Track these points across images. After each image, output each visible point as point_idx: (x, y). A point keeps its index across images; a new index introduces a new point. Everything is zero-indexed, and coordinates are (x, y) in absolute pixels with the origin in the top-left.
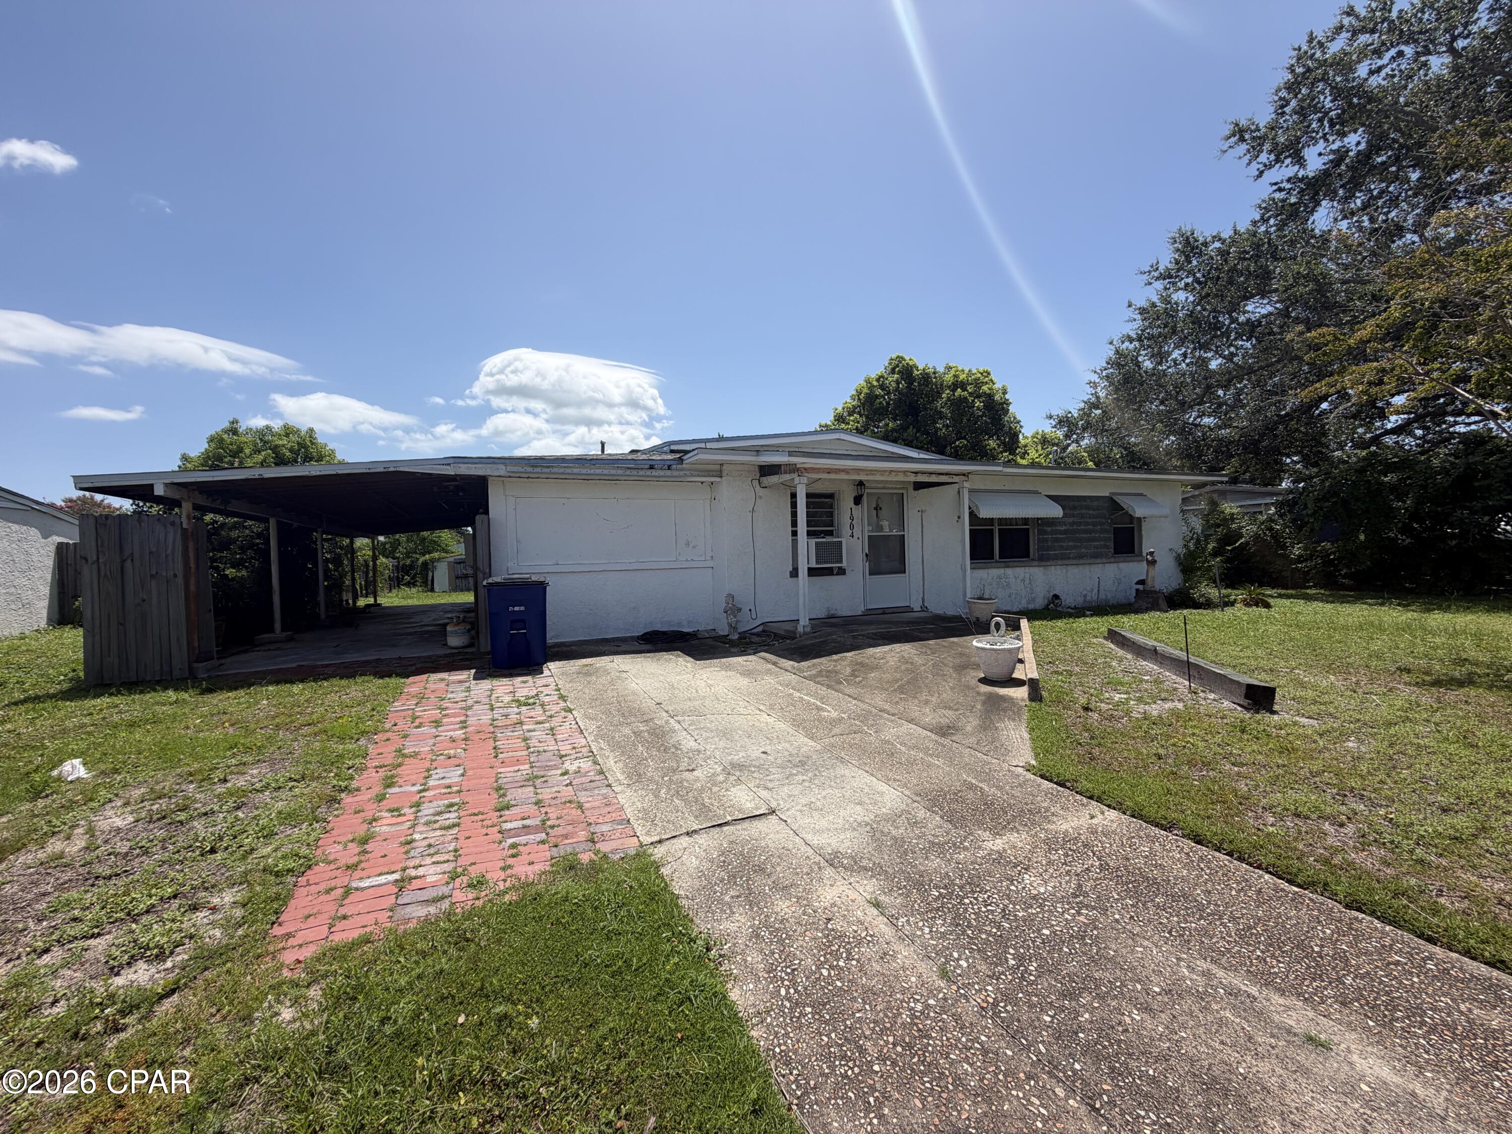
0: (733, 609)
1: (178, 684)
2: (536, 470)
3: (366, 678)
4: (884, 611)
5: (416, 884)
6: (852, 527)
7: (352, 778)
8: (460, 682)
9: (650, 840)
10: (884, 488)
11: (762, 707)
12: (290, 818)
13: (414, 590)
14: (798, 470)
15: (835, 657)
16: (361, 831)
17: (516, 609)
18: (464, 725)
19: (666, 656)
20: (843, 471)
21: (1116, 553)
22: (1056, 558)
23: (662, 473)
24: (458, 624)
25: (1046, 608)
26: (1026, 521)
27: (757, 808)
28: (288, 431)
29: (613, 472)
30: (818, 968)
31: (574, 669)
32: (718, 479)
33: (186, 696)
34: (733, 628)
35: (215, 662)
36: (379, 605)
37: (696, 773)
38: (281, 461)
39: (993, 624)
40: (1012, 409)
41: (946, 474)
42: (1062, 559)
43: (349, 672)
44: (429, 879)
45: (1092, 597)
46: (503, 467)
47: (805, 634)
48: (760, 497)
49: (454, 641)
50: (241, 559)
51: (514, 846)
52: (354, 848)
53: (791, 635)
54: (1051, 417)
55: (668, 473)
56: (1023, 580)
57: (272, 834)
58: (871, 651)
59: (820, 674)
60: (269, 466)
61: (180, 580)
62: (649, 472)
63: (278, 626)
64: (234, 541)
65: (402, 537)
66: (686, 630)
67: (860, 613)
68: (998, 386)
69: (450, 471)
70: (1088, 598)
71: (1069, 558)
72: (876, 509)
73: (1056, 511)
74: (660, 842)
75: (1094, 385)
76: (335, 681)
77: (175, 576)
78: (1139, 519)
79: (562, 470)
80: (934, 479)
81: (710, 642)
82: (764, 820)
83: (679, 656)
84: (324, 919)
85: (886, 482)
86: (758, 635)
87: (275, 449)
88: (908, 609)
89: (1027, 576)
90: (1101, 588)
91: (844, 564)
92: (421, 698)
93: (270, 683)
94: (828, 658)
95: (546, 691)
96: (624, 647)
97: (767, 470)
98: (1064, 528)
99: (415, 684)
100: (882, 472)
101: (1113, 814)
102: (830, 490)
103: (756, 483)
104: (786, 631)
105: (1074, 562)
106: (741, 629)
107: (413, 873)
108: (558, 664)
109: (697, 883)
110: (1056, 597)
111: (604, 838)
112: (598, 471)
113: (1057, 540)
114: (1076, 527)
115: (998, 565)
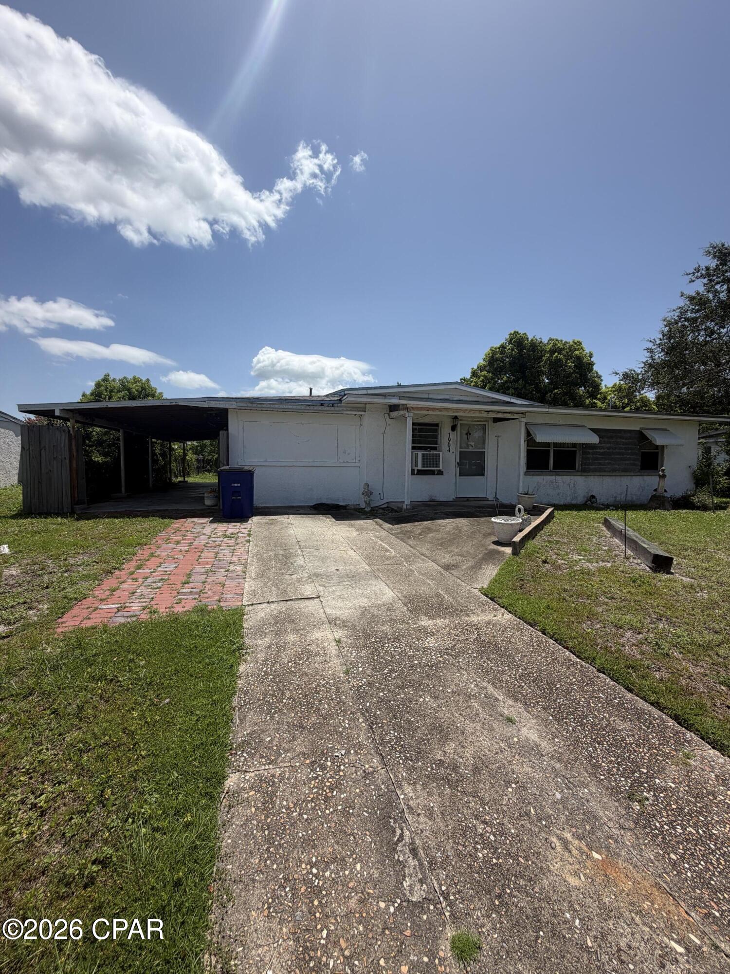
0: (368, 493)
1: (63, 515)
2: (254, 405)
3: (156, 518)
4: (468, 499)
5: (127, 609)
6: (449, 445)
7: (123, 564)
8: (202, 523)
9: (247, 603)
10: (472, 421)
11: (354, 548)
12: (86, 578)
13: (211, 474)
14: (407, 408)
15: (416, 523)
16: (115, 586)
17: (236, 485)
18: (190, 544)
19: (321, 517)
20: (438, 409)
21: (642, 469)
22: (595, 470)
23: (328, 408)
24: (211, 492)
25: (585, 504)
26: (574, 445)
27: (312, 594)
28: (136, 380)
29: (299, 407)
30: (289, 662)
31: (265, 521)
32: (362, 413)
33: (66, 521)
34: (368, 504)
35: (85, 506)
36: (187, 481)
37: (293, 576)
38: (132, 397)
39: (517, 509)
40: (595, 368)
41: (510, 413)
42: (600, 471)
43: (146, 515)
44: (133, 608)
45: (621, 498)
46: (235, 403)
47: (407, 509)
48: (389, 425)
49: (208, 502)
50: (108, 451)
51: (179, 599)
52: (108, 593)
53: (400, 510)
54: (617, 374)
55: (332, 408)
56: (569, 485)
57: (76, 583)
58: (442, 521)
59: (401, 533)
60: (125, 400)
61: (67, 461)
62: (320, 408)
63: (123, 489)
64: (105, 441)
65: (207, 442)
66: (341, 504)
67: (451, 500)
68: (587, 351)
69: (205, 405)
70: (618, 499)
71: (605, 471)
72: (467, 434)
73: (594, 439)
74: (252, 605)
75: (651, 351)
76: (139, 519)
77: (65, 458)
78: (663, 447)
79: (269, 406)
80: (500, 416)
81: (352, 511)
82: (311, 600)
83: (328, 518)
84: (81, 618)
85: (474, 417)
86: (383, 509)
87: (129, 390)
88: (485, 499)
89: (572, 482)
90: (628, 493)
91: (441, 468)
92: (177, 530)
93: (107, 517)
94: (411, 524)
95: (243, 531)
96: (301, 511)
97: (393, 408)
98: (602, 451)
99: (177, 524)
100: (465, 410)
101: (507, 616)
102: (436, 421)
103: (387, 416)
104: (398, 507)
105: (609, 474)
106: (373, 506)
107: (127, 605)
108: (259, 518)
109: (257, 623)
110: (593, 497)
111: (226, 600)
112: (290, 407)
113: (597, 459)
114: (611, 451)
115: (551, 473)
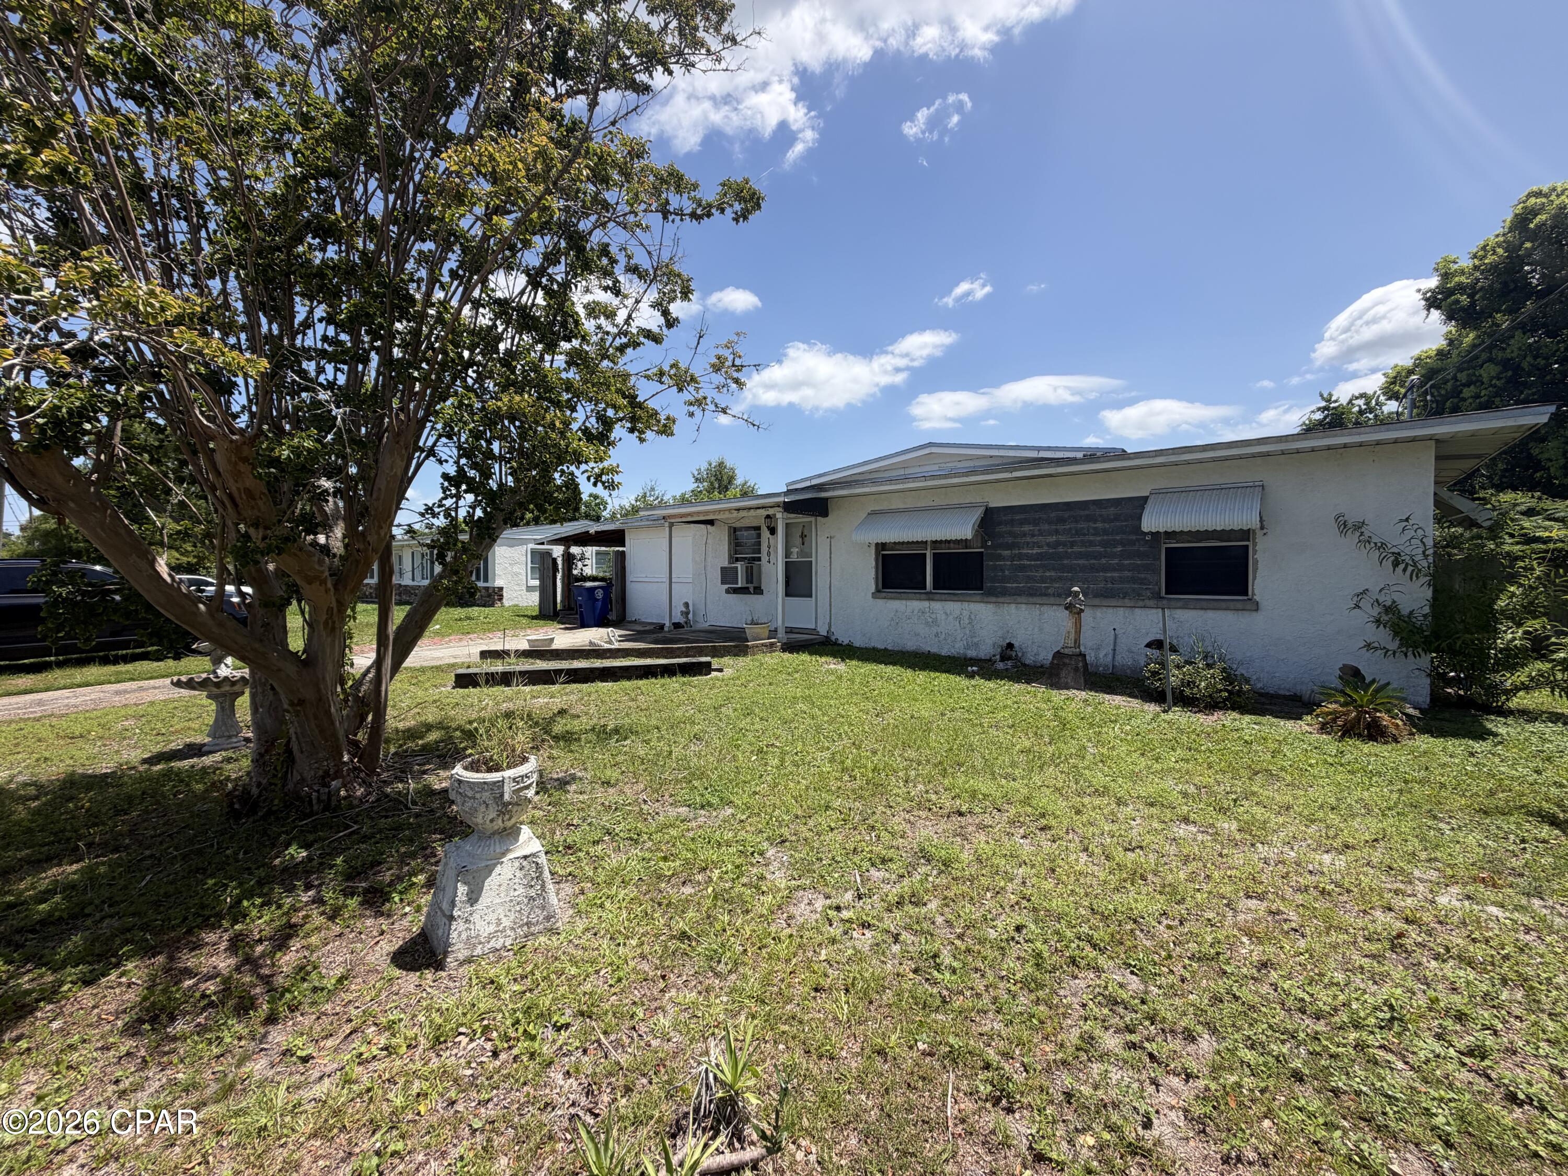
6: (769, 554)
21: (1171, 592)
56: (959, 619)
72: (801, 536)
88: (814, 631)
89: (965, 613)
91: (762, 586)
102: (755, 523)
105: (1052, 600)
110: (1010, 646)
113: (1023, 568)
114: (1061, 549)
115: (930, 597)
